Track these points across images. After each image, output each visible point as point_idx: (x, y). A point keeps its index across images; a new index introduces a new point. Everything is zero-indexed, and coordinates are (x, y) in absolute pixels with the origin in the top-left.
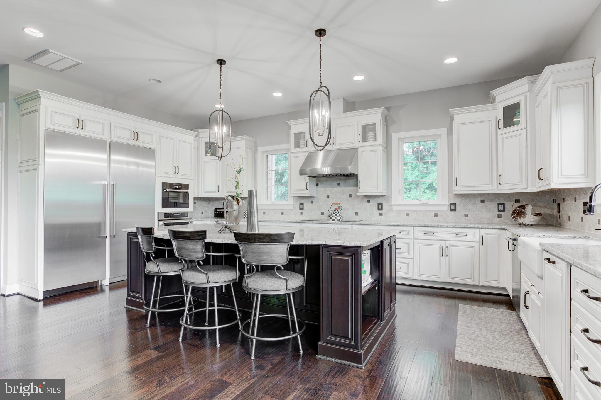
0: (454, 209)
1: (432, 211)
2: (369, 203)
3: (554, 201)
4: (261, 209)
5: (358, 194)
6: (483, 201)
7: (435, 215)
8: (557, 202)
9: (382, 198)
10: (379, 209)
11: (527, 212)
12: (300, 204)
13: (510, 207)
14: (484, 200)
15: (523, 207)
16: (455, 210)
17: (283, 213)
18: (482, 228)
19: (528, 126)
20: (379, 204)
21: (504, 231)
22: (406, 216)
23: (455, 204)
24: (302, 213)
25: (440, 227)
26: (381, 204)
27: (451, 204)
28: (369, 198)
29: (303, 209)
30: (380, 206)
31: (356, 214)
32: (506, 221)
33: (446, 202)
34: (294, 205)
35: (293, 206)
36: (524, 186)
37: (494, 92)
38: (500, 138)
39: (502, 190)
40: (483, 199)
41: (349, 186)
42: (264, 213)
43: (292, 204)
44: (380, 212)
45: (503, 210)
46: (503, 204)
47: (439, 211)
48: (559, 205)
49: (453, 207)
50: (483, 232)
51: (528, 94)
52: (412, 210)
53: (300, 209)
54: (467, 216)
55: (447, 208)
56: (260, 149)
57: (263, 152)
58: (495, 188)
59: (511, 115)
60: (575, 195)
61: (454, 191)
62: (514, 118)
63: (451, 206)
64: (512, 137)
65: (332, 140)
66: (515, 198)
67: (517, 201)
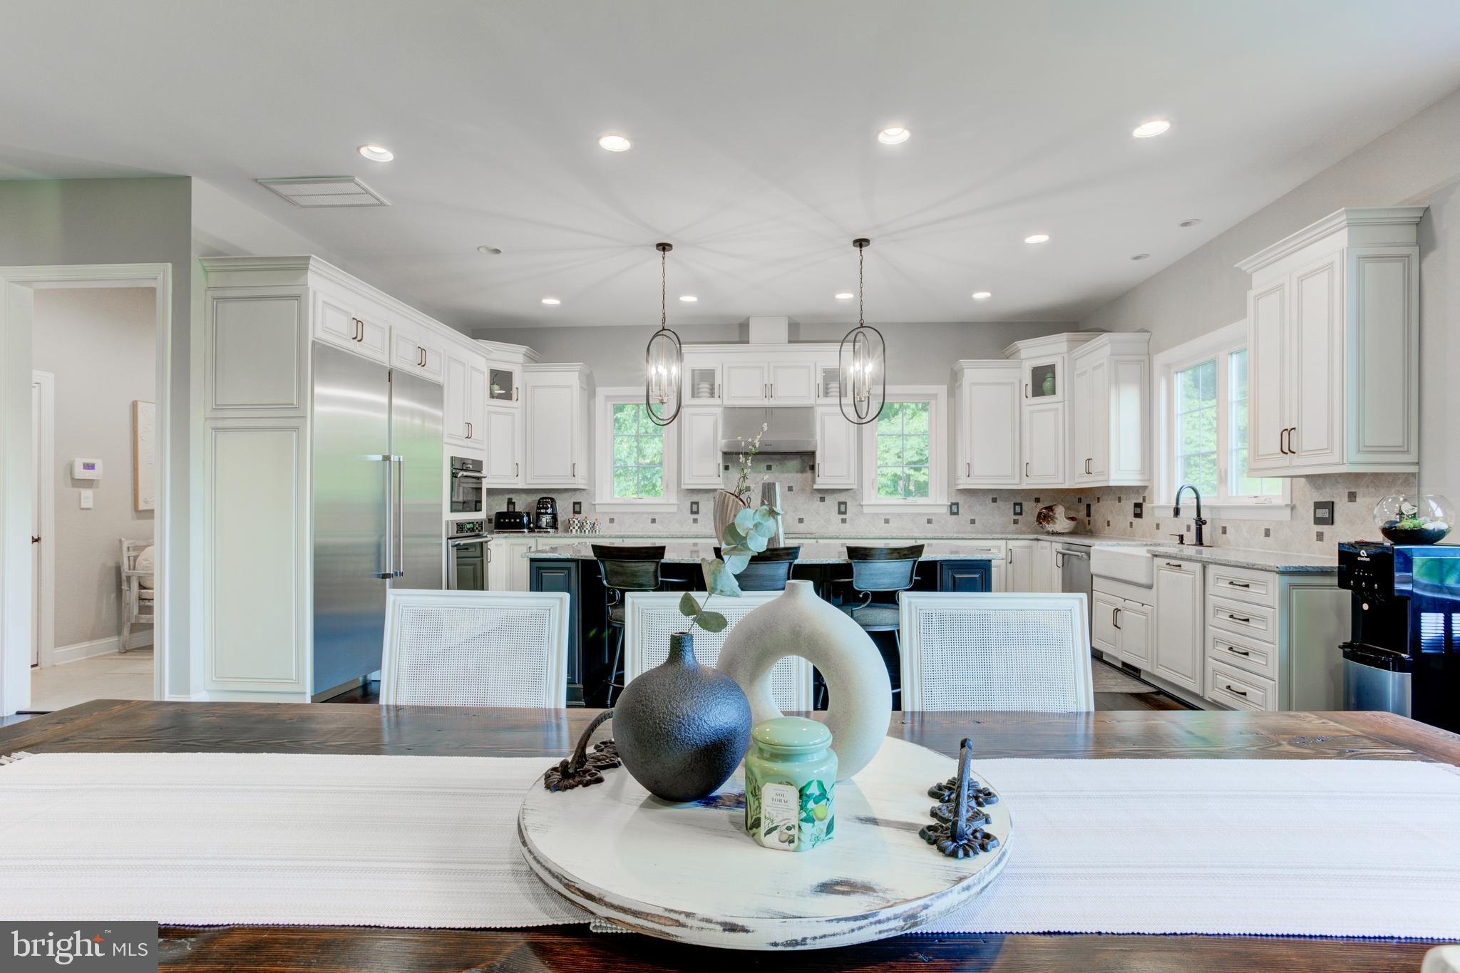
0: (956, 511)
1: (924, 514)
2: (824, 501)
3: (1080, 500)
4: (605, 513)
5: (815, 487)
6: (994, 500)
7: (929, 521)
8: (1085, 502)
9: (846, 493)
10: (840, 513)
11: (1057, 516)
12: (692, 503)
13: (1031, 510)
14: (996, 499)
15: (1050, 508)
16: (957, 513)
17: (653, 521)
18: (1009, 539)
19: (1066, 398)
20: (840, 503)
21: (1036, 542)
22: (885, 523)
23: (957, 504)
24: (695, 521)
25: (955, 539)
26: (845, 503)
27: (952, 504)
28: (823, 494)
29: (697, 513)
30: (842, 508)
31: (801, 521)
32: (1024, 529)
33: (945, 501)
34: (678, 505)
35: (676, 506)
37: (1020, 344)
38: (1026, 410)
39: (1027, 485)
40: (996, 496)
41: (788, 472)
42: (612, 521)
43: (675, 502)
44: (843, 516)
45: (1020, 514)
46: (1020, 504)
47: (934, 514)
48: (1089, 506)
49: (954, 509)
50: (1011, 544)
51: (1065, 355)
52: (895, 514)
53: (692, 513)
54: (973, 522)
55: (945, 510)
56: (601, 392)
57: (608, 398)
58: (1018, 482)
59: (1042, 381)
60: (1118, 493)
61: (957, 485)
62: (1047, 385)
63: (951, 506)
64: (1044, 411)
65: (769, 390)
66: (1037, 495)
67: (1037, 500)
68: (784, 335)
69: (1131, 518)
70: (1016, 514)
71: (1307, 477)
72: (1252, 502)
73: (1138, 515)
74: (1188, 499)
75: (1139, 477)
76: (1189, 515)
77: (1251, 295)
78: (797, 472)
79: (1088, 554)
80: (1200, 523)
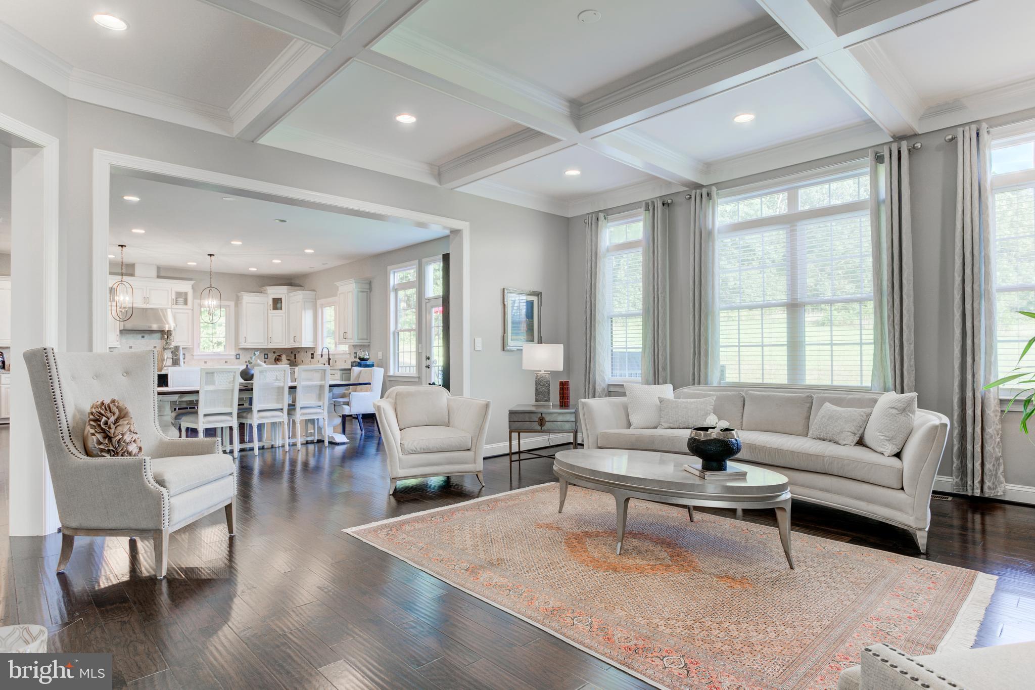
1: (224, 359)
3: (292, 352)
7: (226, 362)
8: (294, 353)
9: (185, 349)
11: (283, 359)
13: (272, 356)
14: (256, 352)
15: (280, 355)
16: (239, 359)
19: (286, 312)
23: (239, 354)
26: (185, 354)
27: (237, 354)
33: (234, 353)
36: (284, 345)
37: (268, 288)
38: (270, 315)
39: (271, 346)
40: (256, 350)
45: (267, 358)
46: (267, 354)
47: (228, 359)
48: (295, 355)
49: (237, 357)
51: (286, 295)
55: (234, 357)
58: (266, 345)
59: (277, 303)
60: (306, 349)
61: (239, 346)
62: (279, 305)
63: (236, 356)
64: (277, 316)
65: (146, 300)
66: (274, 351)
67: (274, 353)
68: (154, 273)
69: (310, 359)
70: (265, 358)
71: (353, 345)
72: (342, 352)
73: (312, 358)
74: (325, 351)
75: (312, 344)
76: (326, 357)
77: (338, 293)
78: (159, 339)
79: (294, 372)
80: (329, 359)
